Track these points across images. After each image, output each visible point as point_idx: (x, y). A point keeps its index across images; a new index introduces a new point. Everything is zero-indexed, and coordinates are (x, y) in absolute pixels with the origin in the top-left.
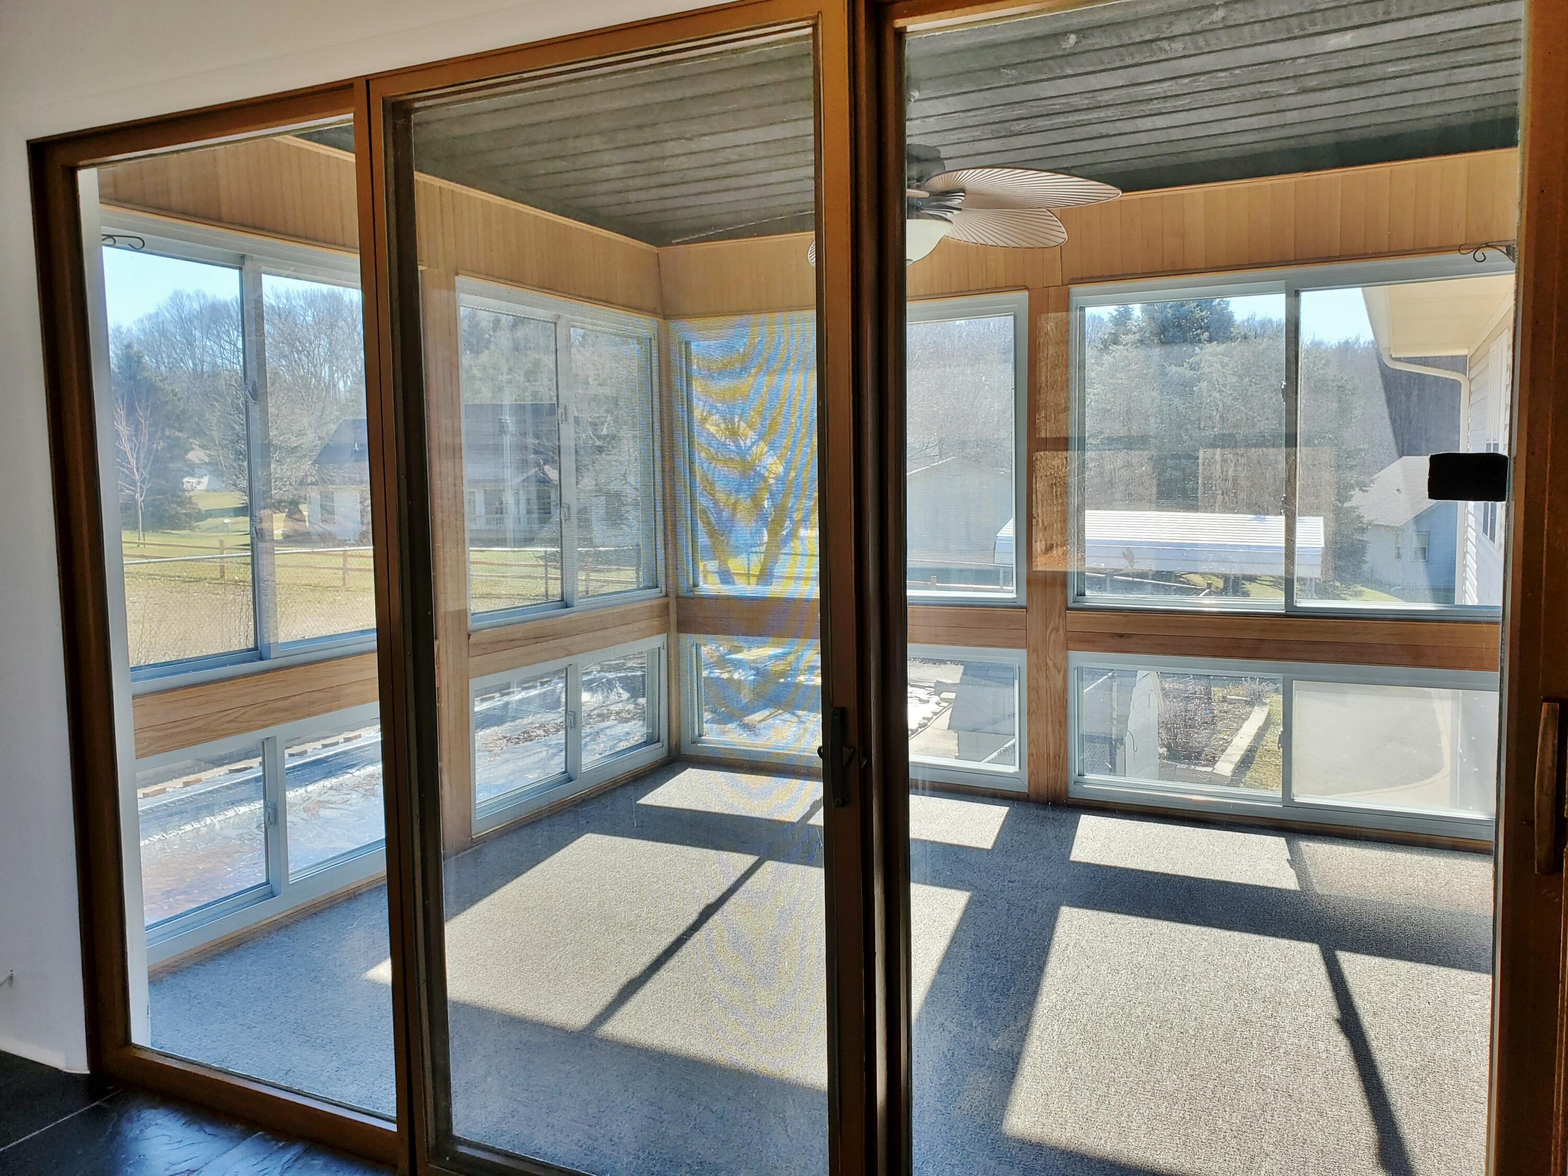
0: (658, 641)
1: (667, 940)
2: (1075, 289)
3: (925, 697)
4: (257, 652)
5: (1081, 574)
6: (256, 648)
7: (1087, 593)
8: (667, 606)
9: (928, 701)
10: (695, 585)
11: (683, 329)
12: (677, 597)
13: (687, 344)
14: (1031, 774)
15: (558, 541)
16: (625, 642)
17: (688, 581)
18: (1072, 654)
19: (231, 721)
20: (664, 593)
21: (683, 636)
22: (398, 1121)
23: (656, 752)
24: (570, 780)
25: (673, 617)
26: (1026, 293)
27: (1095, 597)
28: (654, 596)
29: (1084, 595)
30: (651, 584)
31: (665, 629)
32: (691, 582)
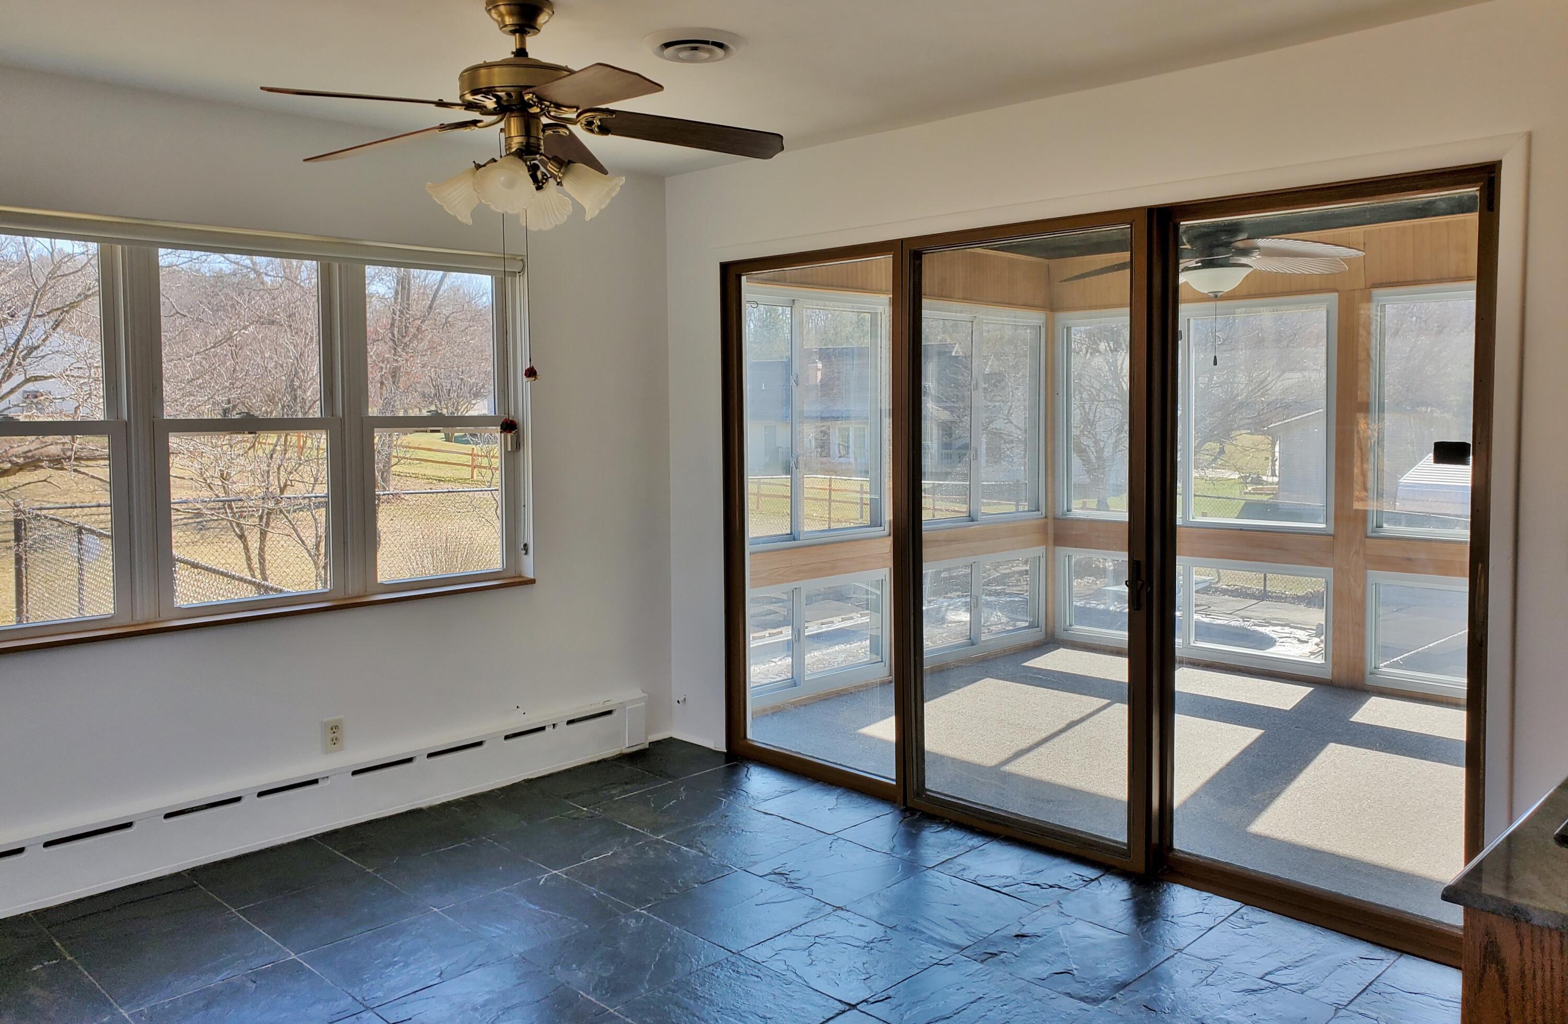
0: (1040, 550)
1: (1044, 735)
2: (1376, 292)
3: (1305, 639)
4: (792, 536)
5: (1380, 513)
6: (791, 533)
7: (1385, 525)
8: (1046, 525)
9: (1307, 642)
10: (1069, 510)
11: (1064, 318)
12: (1055, 518)
13: (1069, 329)
14: (1334, 665)
15: (967, 476)
16: (1013, 549)
17: (1063, 507)
18: (1370, 572)
19: (779, 575)
20: (1044, 515)
21: (1058, 549)
22: (896, 781)
23: (1037, 635)
24: (973, 644)
25: (1051, 531)
26: (1337, 294)
27: (1389, 529)
28: (1036, 517)
29: (1382, 527)
30: (1034, 509)
31: (1045, 542)
32: (1066, 509)
